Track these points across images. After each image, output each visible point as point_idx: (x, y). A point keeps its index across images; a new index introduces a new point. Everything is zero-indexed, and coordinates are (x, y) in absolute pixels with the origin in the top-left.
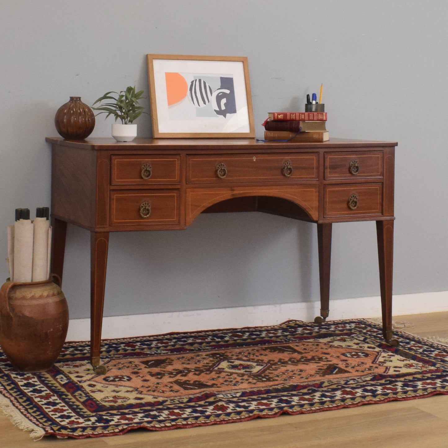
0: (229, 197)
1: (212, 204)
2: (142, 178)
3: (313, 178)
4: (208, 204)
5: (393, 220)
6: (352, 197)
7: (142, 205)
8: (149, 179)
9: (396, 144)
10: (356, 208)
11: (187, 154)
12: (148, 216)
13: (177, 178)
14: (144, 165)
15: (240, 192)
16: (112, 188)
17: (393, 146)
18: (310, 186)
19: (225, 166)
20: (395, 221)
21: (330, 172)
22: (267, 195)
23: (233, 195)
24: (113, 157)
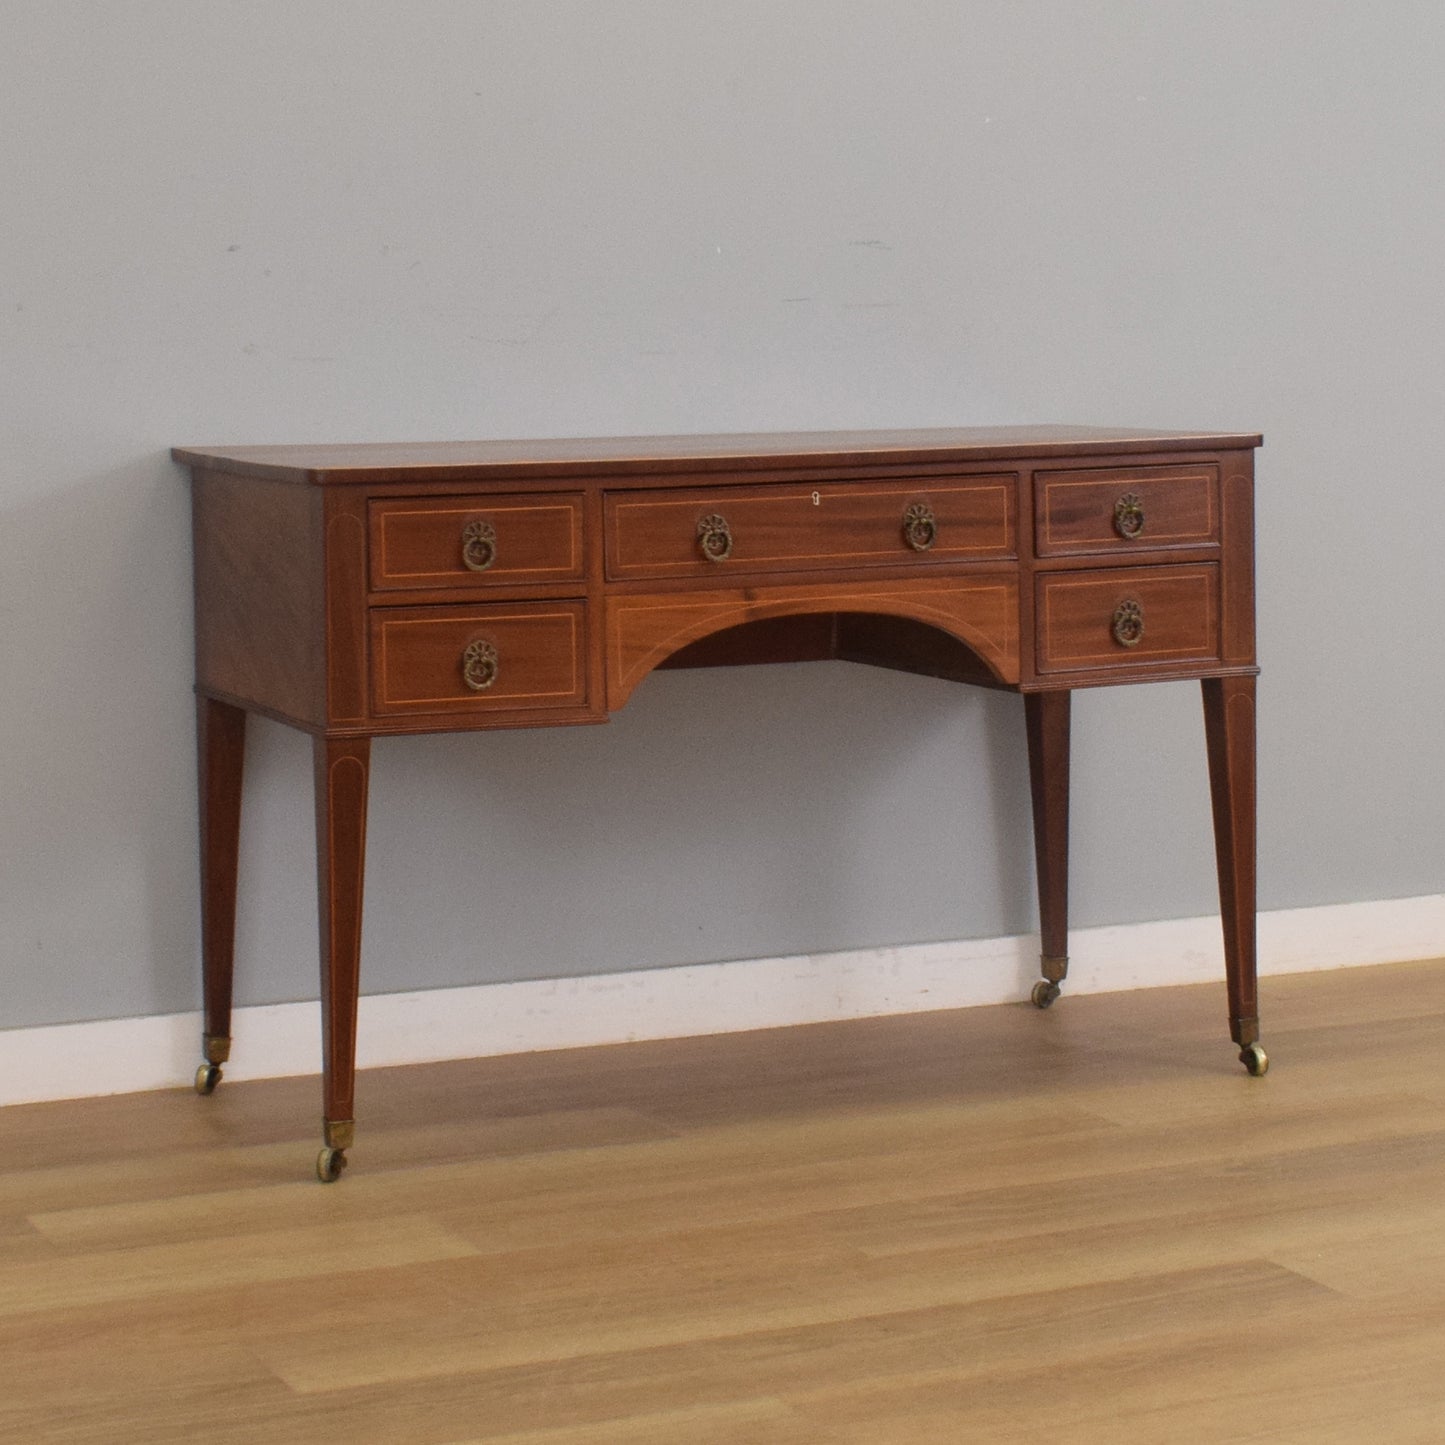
0: (741, 620)
1: (688, 643)
2: (466, 568)
3: (998, 552)
4: (674, 643)
5: (1255, 677)
6: (1124, 609)
7: (469, 651)
8: (487, 569)
9: (1258, 441)
10: (1136, 641)
11: (606, 490)
12: (489, 683)
13: (574, 564)
14: (472, 528)
15: (772, 601)
16: (373, 599)
17: (1248, 446)
18: (991, 576)
19: (725, 523)
20: (1258, 678)
21: (1054, 534)
22: (857, 609)
23: (752, 612)
24: (375, 505)
